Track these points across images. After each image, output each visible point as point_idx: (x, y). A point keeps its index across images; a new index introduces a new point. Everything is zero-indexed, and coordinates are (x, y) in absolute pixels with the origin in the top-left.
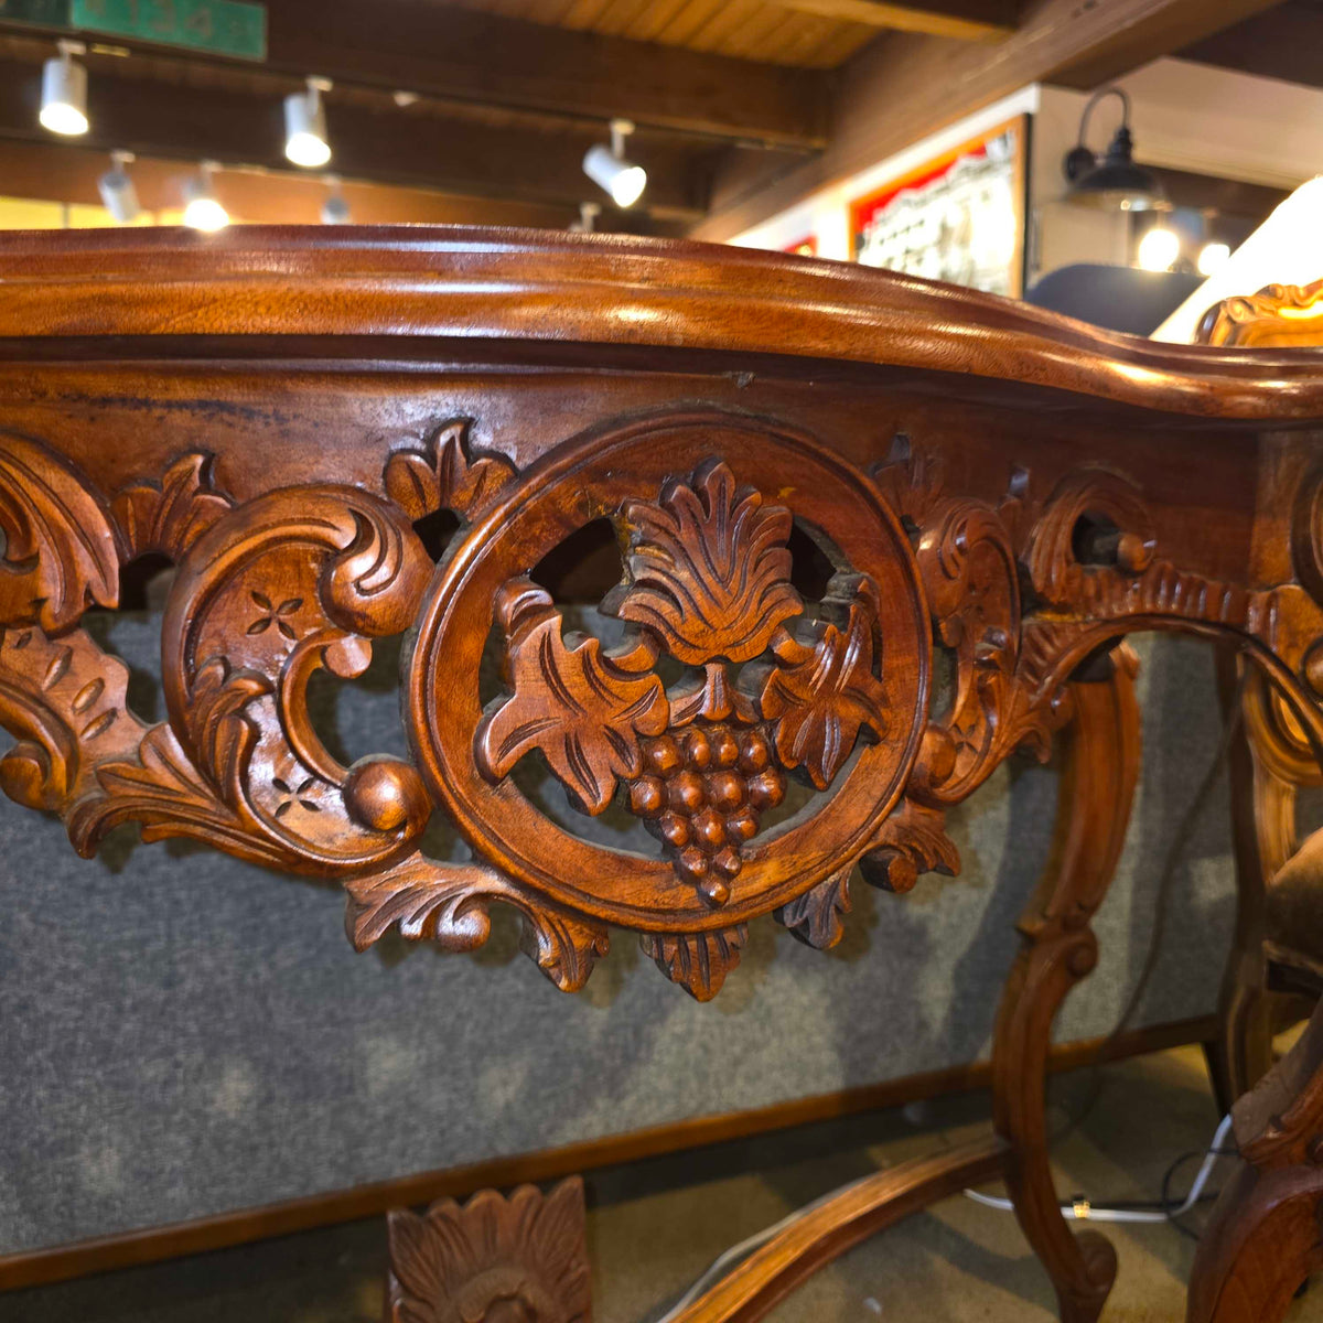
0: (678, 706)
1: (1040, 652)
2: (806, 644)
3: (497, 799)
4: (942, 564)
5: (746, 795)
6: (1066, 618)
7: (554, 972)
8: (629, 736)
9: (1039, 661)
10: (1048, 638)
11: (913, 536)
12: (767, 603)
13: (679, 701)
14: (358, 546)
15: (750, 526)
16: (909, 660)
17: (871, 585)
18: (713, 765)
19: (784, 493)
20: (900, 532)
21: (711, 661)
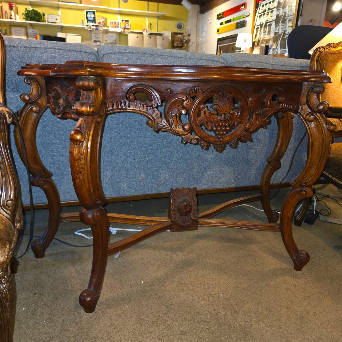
0: (219, 119)
1: (266, 114)
2: (234, 112)
3: (198, 128)
4: (252, 102)
5: (225, 129)
6: (270, 109)
7: (203, 147)
8: (213, 122)
9: (265, 115)
10: (267, 111)
11: (248, 99)
12: (230, 107)
13: (219, 118)
14: (186, 100)
15: (228, 97)
16: (247, 114)
17: (242, 105)
18: (222, 126)
19: (233, 94)
20: (246, 98)
21: (223, 113)
